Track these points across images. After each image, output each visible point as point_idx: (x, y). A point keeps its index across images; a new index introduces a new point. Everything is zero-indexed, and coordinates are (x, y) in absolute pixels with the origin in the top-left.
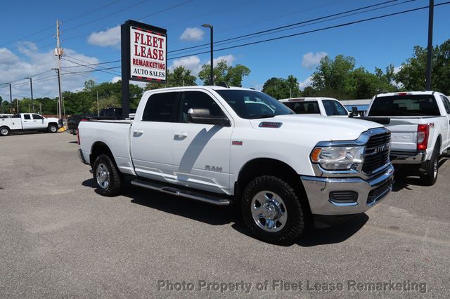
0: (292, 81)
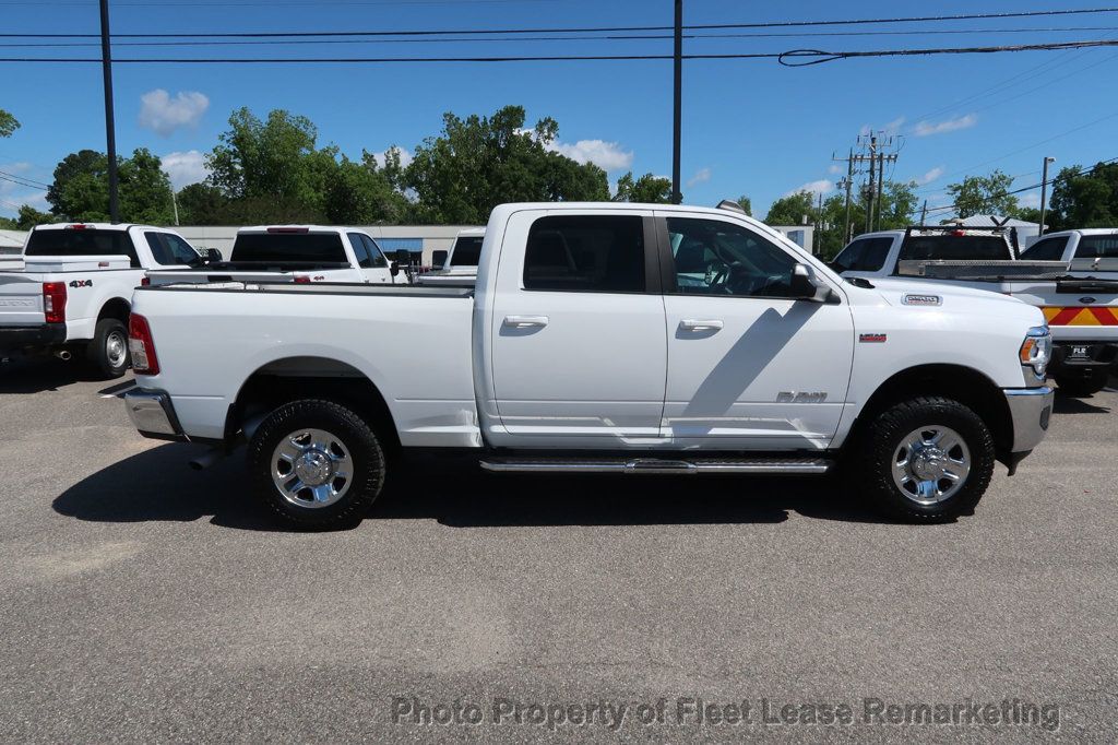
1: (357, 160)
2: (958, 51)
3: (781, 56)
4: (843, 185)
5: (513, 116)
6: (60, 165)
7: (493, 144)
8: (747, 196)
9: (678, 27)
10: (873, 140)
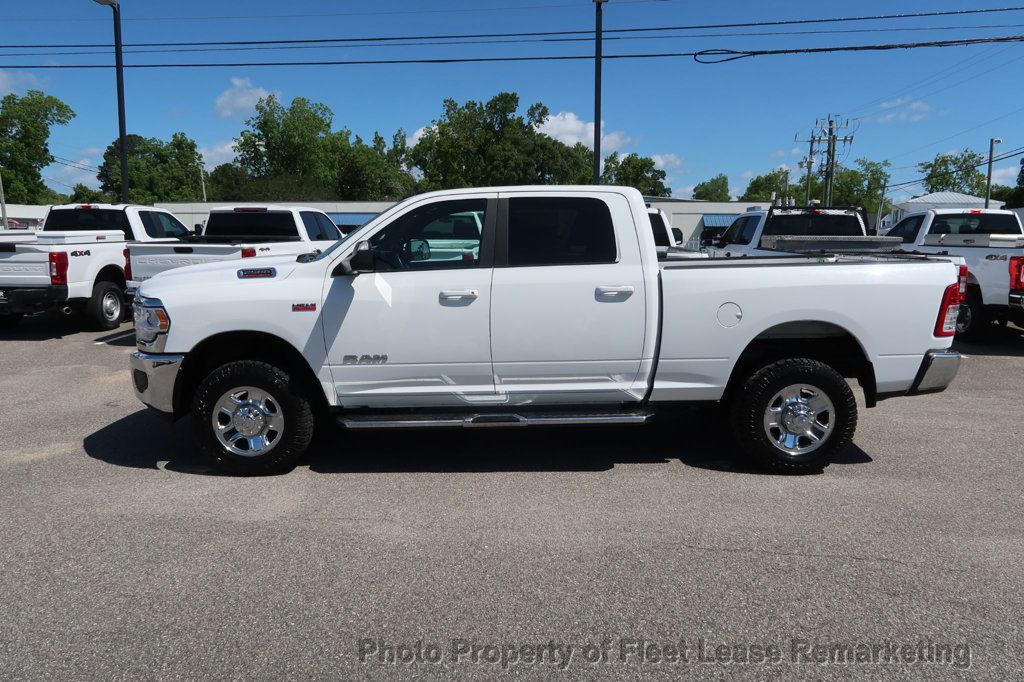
0: (184, 148)
1: (369, 142)
2: (856, 49)
3: (695, 55)
4: (805, 164)
5: (508, 101)
6: (109, 148)
7: (489, 127)
8: (725, 174)
9: (599, 31)
10: (831, 123)
